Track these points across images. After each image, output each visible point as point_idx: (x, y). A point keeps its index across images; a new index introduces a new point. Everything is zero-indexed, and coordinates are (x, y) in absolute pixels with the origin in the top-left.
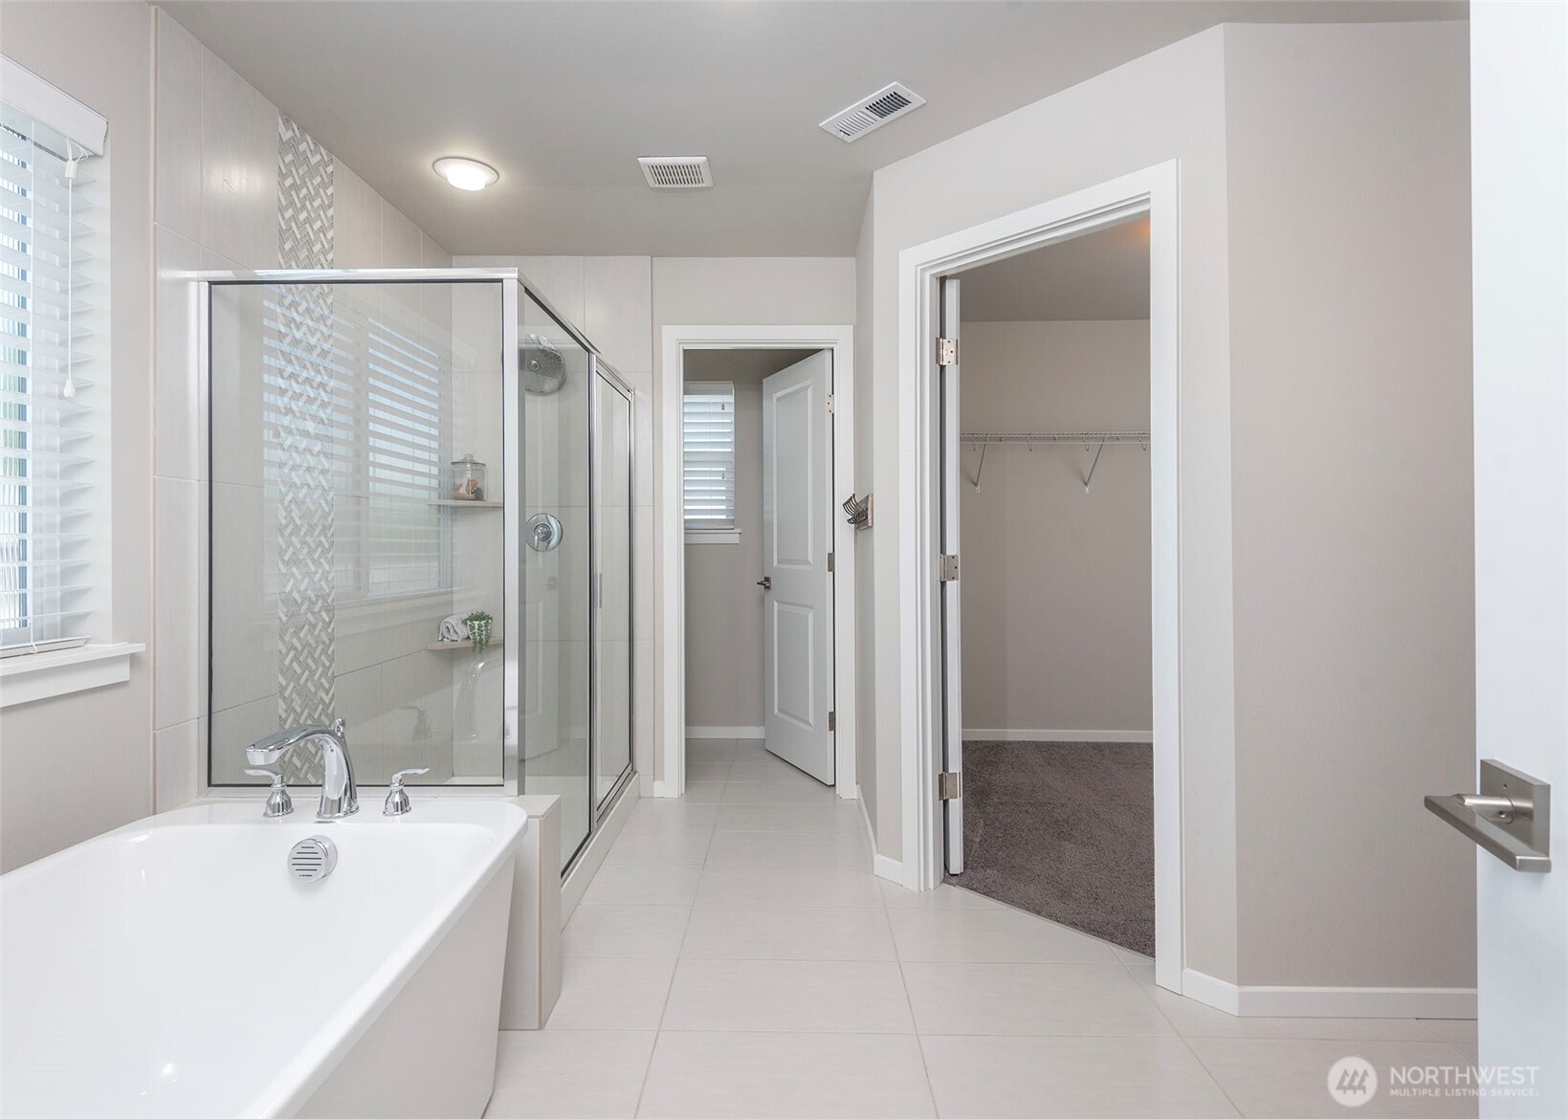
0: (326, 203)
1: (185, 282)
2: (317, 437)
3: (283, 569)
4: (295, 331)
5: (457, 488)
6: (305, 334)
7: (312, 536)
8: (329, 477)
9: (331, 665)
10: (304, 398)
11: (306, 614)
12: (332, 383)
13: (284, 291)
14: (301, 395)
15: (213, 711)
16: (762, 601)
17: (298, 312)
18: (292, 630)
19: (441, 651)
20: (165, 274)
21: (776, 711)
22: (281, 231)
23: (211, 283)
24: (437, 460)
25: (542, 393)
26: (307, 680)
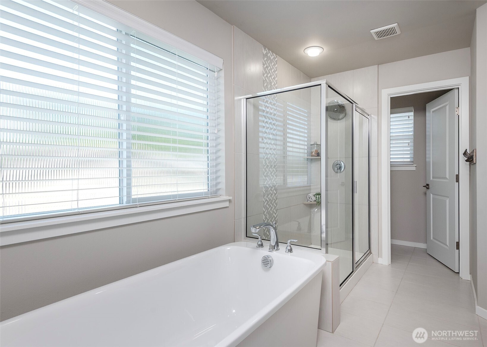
0: (275, 70)
1: (240, 99)
2: (273, 139)
3: (264, 178)
4: (267, 109)
5: (312, 153)
6: (270, 110)
7: (271, 168)
8: (276, 151)
9: (276, 206)
10: (270, 128)
11: (270, 191)
12: (277, 123)
13: (264, 98)
14: (269, 127)
15: (247, 216)
16: (425, 194)
17: (268, 103)
18: (266, 195)
19: (307, 204)
20: (236, 98)
21: (432, 238)
22: (263, 81)
23: (246, 99)
24: (307, 144)
25: (339, 119)
26: (270, 210)
